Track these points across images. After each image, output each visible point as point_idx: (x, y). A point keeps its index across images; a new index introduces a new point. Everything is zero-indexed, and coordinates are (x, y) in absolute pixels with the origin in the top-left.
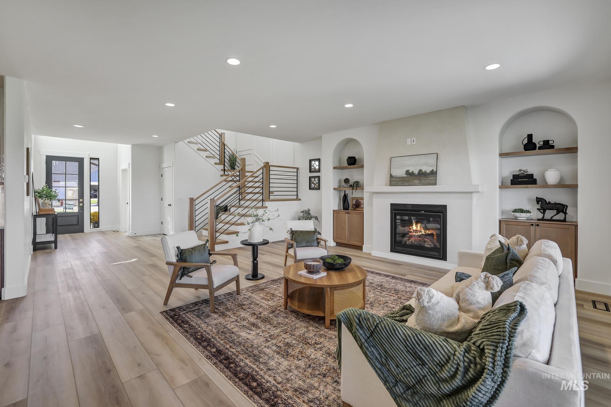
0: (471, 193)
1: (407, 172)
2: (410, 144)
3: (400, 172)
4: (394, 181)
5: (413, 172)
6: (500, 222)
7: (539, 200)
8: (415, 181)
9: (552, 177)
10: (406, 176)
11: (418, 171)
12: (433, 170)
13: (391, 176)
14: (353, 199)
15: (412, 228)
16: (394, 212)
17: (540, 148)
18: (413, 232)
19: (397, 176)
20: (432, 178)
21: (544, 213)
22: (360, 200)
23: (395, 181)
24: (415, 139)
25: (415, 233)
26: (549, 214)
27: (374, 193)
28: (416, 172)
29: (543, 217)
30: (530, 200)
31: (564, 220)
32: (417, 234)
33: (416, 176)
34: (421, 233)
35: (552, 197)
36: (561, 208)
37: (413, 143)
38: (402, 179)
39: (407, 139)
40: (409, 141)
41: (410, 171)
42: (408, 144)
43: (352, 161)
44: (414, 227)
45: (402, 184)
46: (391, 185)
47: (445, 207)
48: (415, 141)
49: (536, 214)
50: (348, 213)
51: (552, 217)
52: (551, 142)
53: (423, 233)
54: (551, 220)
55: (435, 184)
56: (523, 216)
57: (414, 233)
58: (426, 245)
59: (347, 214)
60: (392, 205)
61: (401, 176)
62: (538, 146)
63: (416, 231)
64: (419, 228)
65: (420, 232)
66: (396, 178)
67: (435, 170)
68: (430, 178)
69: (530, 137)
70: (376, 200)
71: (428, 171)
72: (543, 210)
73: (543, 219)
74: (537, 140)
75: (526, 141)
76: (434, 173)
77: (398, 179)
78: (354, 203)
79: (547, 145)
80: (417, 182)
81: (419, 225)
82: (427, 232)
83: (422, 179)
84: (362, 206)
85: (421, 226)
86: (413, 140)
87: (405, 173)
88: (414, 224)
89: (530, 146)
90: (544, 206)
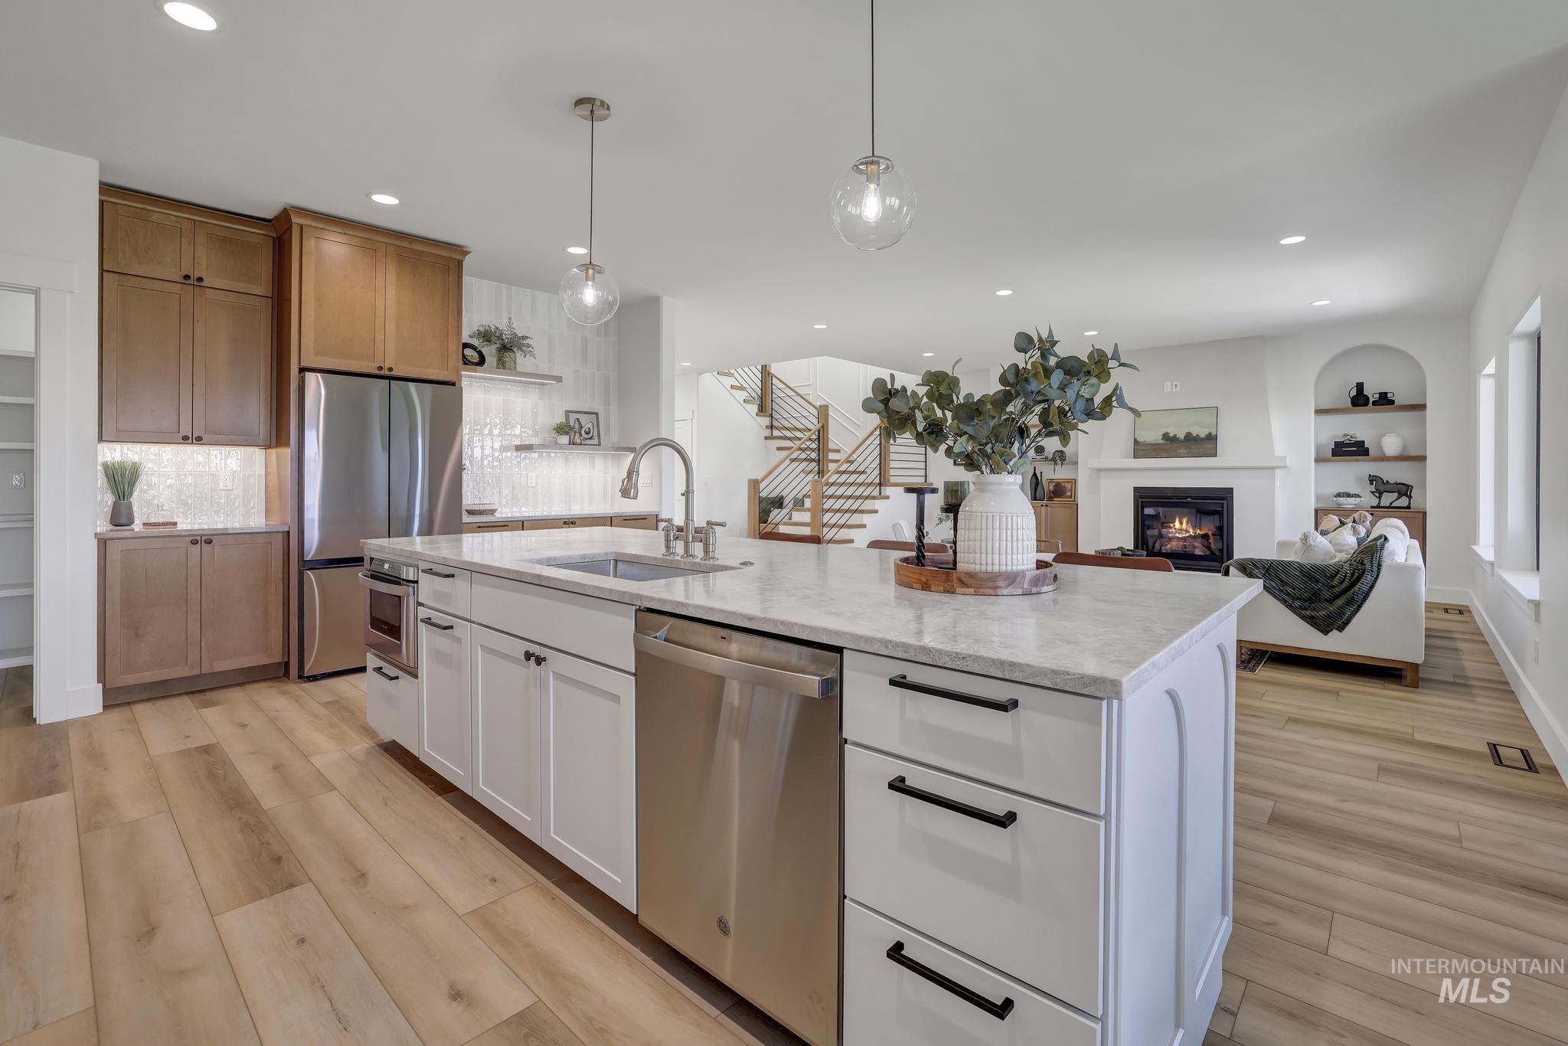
0: (1273, 468)
1: (1166, 436)
2: (1169, 390)
3: (1154, 436)
4: (1141, 450)
5: (1175, 435)
6: (1316, 511)
7: (1373, 479)
8: (1179, 451)
9: (1391, 445)
10: (1163, 442)
11: (1185, 434)
12: (1210, 434)
13: (1135, 440)
14: (1051, 481)
15: (1174, 526)
16: (1140, 500)
17: (1374, 403)
18: (1176, 533)
19: (1147, 442)
20: (1209, 446)
21: (1380, 498)
22: (1063, 484)
23: (1143, 450)
24: (1178, 384)
25: (1179, 533)
26: (1388, 499)
27: (1099, 470)
28: (1181, 436)
29: (1379, 503)
30: (1359, 480)
31: (1409, 507)
32: (1181, 536)
33: (1181, 442)
34: (1188, 534)
35: (1393, 473)
36: (1404, 490)
37: (1175, 389)
38: (1155, 447)
39: (1166, 383)
40: (1168, 386)
41: (1171, 435)
42: (1165, 391)
44: (1177, 525)
45: (1156, 454)
46: (1137, 455)
47: (1231, 490)
48: (1178, 386)
50: (1047, 506)
51: (1391, 503)
52: (1389, 395)
53: (1191, 533)
54: (1389, 507)
55: (1215, 455)
56: (1351, 503)
57: (1177, 535)
58: (1198, 552)
59: (1043, 508)
60: (1136, 489)
61: (1154, 442)
62: (1372, 399)
63: (1180, 531)
64: (1184, 526)
65: (1187, 531)
66: (1145, 444)
67: (1214, 434)
68: (1205, 446)
69: (1360, 387)
70: (1106, 483)
71: (1202, 435)
72: (1379, 493)
73: (1378, 507)
74: (1371, 391)
75: (1354, 392)
76: (1212, 439)
77: (1149, 448)
78: (1052, 488)
79: (1385, 400)
80: (1182, 451)
81: (1185, 521)
82: (1198, 532)
83: (1192, 446)
84: (1069, 494)
85: (1187, 523)
86: (1176, 385)
87: (1161, 437)
88: (1177, 520)
89: (1360, 399)
90: (1380, 487)
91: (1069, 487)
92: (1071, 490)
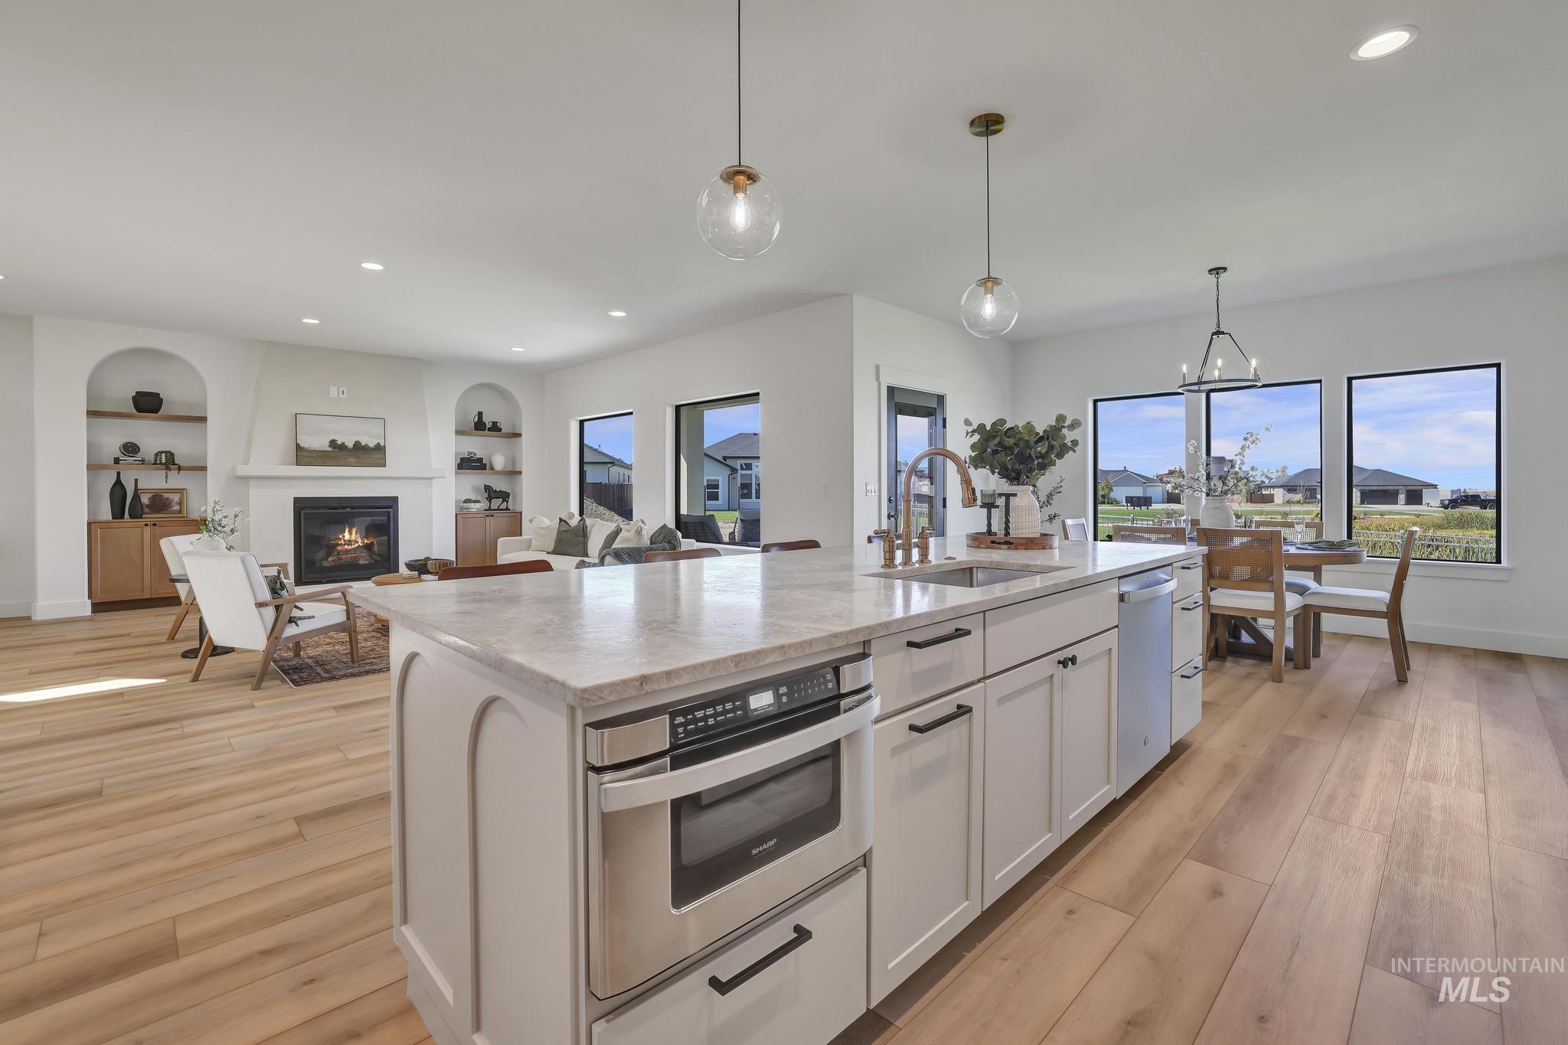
0: (431, 479)
1: (333, 443)
2: (336, 395)
3: (317, 441)
4: (303, 456)
5: (344, 443)
6: (456, 515)
7: (486, 488)
8: (347, 460)
9: (499, 462)
10: (330, 449)
11: (353, 443)
12: (379, 444)
13: (298, 447)
14: (144, 491)
15: (344, 537)
16: (303, 512)
17: (489, 429)
18: (343, 545)
19: (312, 449)
20: (379, 456)
21: (491, 503)
22: (166, 495)
23: (307, 457)
24: (345, 389)
25: (348, 545)
27: (248, 478)
28: (350, 445)
29: (491, 507)
30: (476, 489)
31: (510, 509)
32: (350, 547)
33: (350, 450)
34: (356, 545)
35: (499, 485)
36: (504, 496)
37: (341, 396)
38: (322, 454)
39: (331, 387)
40: (334, 391)
41: (339, 442)
42: (332, 395)
43: (148, 404)
44: (347, 536)
45: (324, 463)
46: (299, 462)
47: (395, 499)
48: (345, 392)
49: (483, 505)
50: (155, 525)
51: (498, 506)
52: (499, 424)
53: (359, 543)
54: (498, 509)
55: (384, 465)
56: (474, 507)
57: (346, 547)
58: (361, 562)
59: (148, 529)
60: (297, 500)
61: (320, 449)
62: (488, 426)
63: (350, 542)
64: (353, 537)
65: (356, 542)
66: (310, 451)
67: (382, 444)
68: (376, 456)
69: (480, 414)
71: (372, 445)
72: (490, 499)
73: (491, 509)
74: (487, 420)
75: (476, 420)
76: (380, 449)
77: (315, 455)
78: (146, 501)
79: (495, 428)
80: (352, 460)
81: (354, 530)
82: (366, 541)
83: (362, 456)
84: (177, 508)
85: (356, 532)
86: (343, 391)
87: (328, 444)
88: (347, 530)
89: (480, 425)
90: (491, 493)
91: (176, 498)
92: (180, 503)
